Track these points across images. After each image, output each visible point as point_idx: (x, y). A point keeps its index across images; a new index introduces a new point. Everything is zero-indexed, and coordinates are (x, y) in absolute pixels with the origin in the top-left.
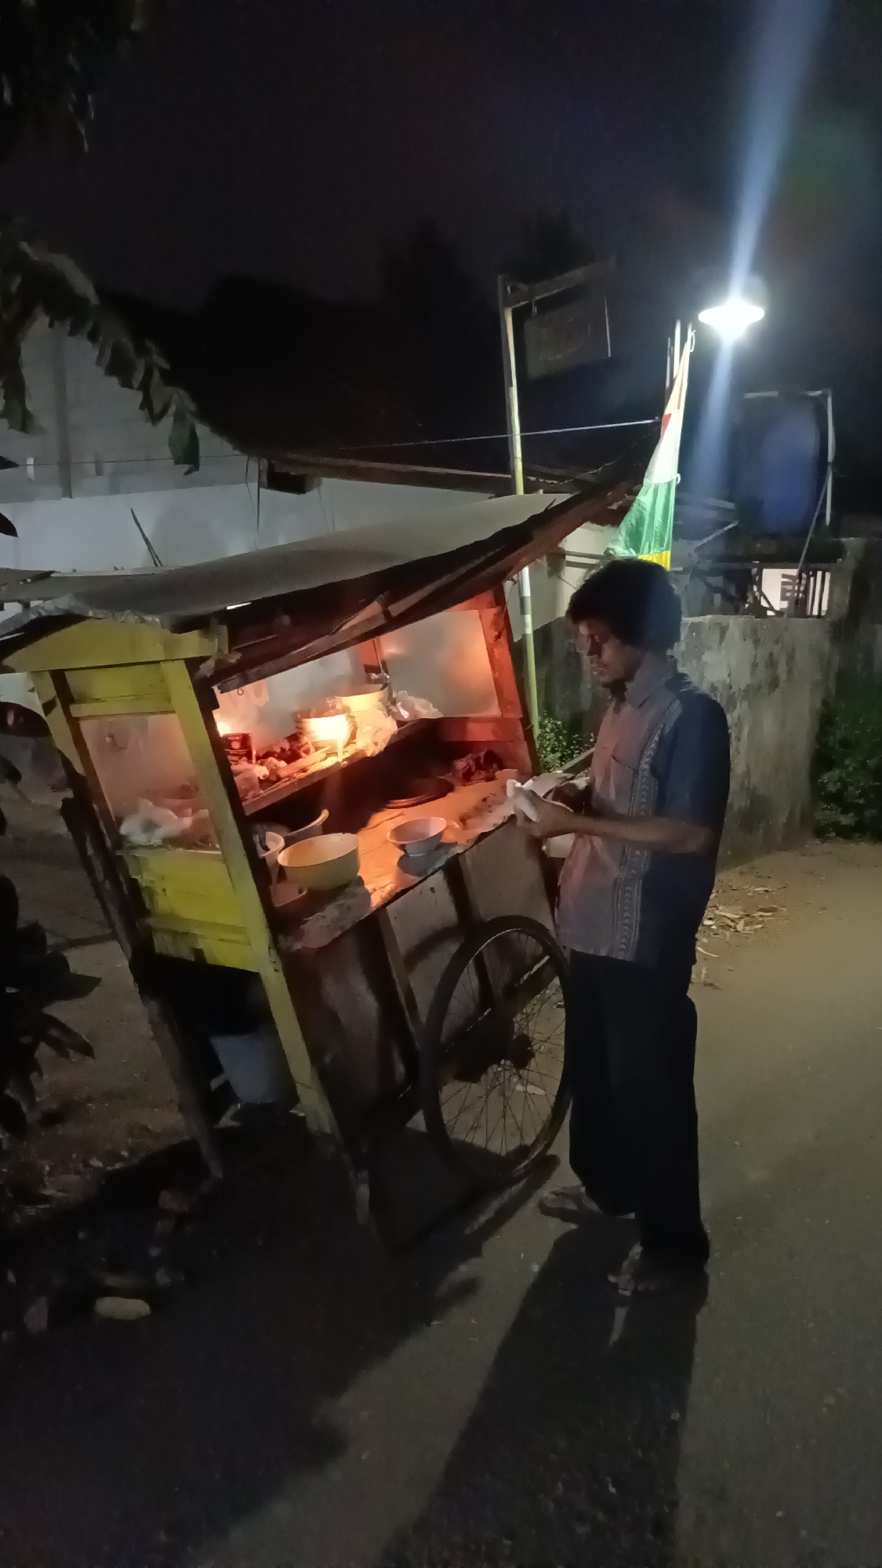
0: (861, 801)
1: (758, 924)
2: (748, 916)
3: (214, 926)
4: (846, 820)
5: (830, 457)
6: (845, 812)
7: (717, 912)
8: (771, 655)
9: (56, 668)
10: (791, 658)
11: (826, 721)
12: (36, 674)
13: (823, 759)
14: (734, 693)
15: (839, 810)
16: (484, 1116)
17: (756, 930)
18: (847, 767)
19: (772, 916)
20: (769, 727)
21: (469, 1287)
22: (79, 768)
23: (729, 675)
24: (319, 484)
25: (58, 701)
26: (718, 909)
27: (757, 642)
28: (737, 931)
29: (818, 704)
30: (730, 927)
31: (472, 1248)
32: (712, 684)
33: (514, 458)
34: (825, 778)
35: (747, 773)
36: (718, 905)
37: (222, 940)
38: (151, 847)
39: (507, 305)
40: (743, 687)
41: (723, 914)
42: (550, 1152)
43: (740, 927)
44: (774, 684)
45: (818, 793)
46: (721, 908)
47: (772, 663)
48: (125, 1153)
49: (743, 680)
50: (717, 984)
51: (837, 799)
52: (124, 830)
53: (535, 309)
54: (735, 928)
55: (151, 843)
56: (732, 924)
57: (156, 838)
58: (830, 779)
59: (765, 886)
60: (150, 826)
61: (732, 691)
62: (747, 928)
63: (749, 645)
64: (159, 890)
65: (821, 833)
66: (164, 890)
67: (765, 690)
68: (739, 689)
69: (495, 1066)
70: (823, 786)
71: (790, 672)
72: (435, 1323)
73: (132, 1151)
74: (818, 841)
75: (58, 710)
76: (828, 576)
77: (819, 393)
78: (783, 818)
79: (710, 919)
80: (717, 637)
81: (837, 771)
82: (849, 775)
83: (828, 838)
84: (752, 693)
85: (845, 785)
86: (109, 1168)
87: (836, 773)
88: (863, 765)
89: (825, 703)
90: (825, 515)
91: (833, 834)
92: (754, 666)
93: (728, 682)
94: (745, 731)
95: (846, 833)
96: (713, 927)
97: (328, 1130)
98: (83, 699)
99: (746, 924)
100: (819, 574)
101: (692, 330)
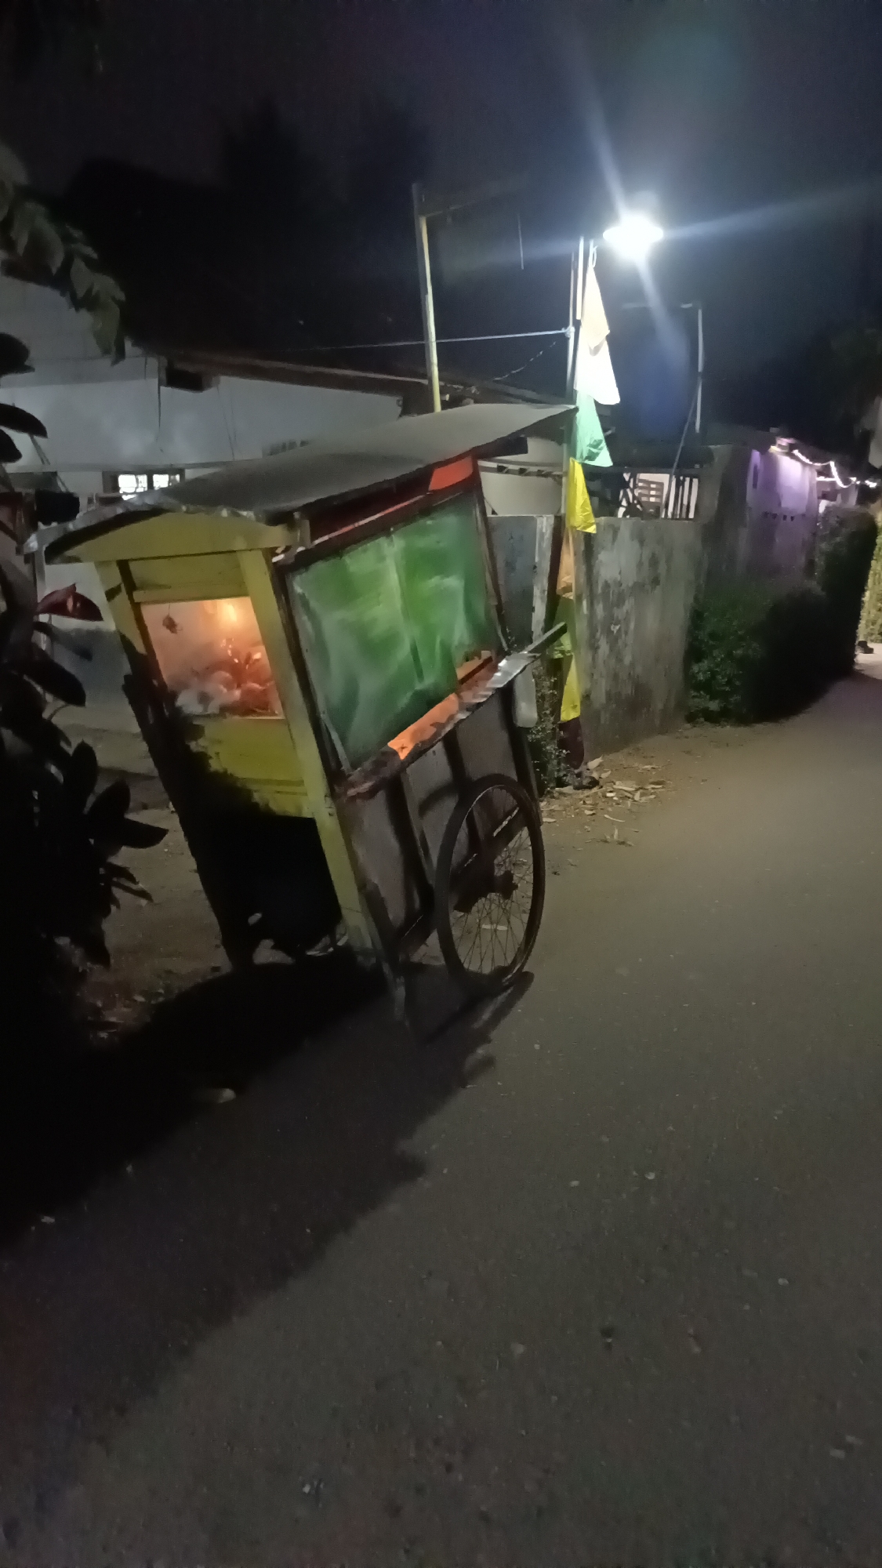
0: (727, 689)
1: (651, 794)
2: (641, 788)
3: (268, 782)
4: (714, 706)
5: (700, 368)
6: (712, 698)
7: (614, 786)
8: (653, 555)
9: (121, 558)
10: (669, 560)
11: (697, 618)
12: (101, 564)
13: (694, 653)
14: (623, 590)
15: (708, 697)
16: (478, 938)
17: (651, 800)
18: (715, 658)
19: (663, 787)
20: (651, 621)
21: (488, 1062)
22: (140, 647)
23: (620, 573)
24: (218, 383)
25: (123, 586)
26: (615, 784)
27: (642, 542)
28: (635, 801)
29: (691, 600)
30: (629, 798)
31: (483, 1038)
32: (606, 582)
33: (431, 364)
34: (695, 668)
35: (632, 665)
36: (614, 781)
37: (279, 792)
38: (208, 716)
39: (422, 213)
40: (630, 584)
41: (620, 787)
42: (525, 969)
43: (637, 797)
44: (656, 581)
45: (691, 683)
46: (617, 783)
47: (654, 562)
48: (161, 991)
49: (630, 578)
50: (629, 843)
51: (707, 687)
52: (181, 701)
53: (449, 220)
54: (633, 799)
55: (208, 713)
56: (629, 795)
57: (213, 708)
58: (701, 670)
59: (651, 764)
60: (204, 699)
61: (622, 588)
62: (644, 799)
63: (636, 545)
64: (211, 753)
65: (691, 718)
66: (217, 754)
67: (648, 587)
68: (628, 586)
69: (483, 899)
70: (694, 676)
71: (668, 570)
72: (469, 1086)
73: (168, 988)
74: (688, 726)
75: (122, 597)
76: (695, 481)
77: (689, 305)
78: (660, 706)
79: (611, 792)
80: (610, 537)
81: (706, 662)
82: (717, 665)
83: (697, 723)
84: (639, 588)
85: (714, 674)
86: (153, 1002)
87: (705, 664)
88: (729, 655)
89: (696, 599)
90: (694, 423)
91: (702, 719)
92: (640, 564)
93: (619, 579)
94: (632, 626)
95: (712, 718)
96: (615, 798)
97: (369, 944)
98: (145, 586)
99: (642, 795)
100: (688, 479)
101: (594, 246)
